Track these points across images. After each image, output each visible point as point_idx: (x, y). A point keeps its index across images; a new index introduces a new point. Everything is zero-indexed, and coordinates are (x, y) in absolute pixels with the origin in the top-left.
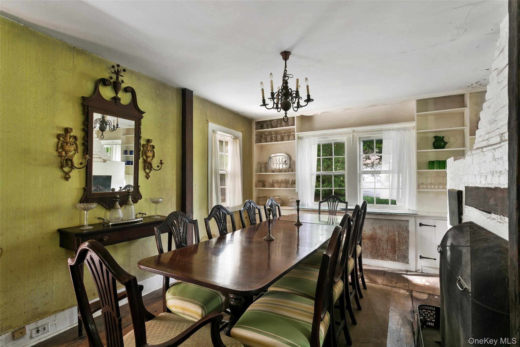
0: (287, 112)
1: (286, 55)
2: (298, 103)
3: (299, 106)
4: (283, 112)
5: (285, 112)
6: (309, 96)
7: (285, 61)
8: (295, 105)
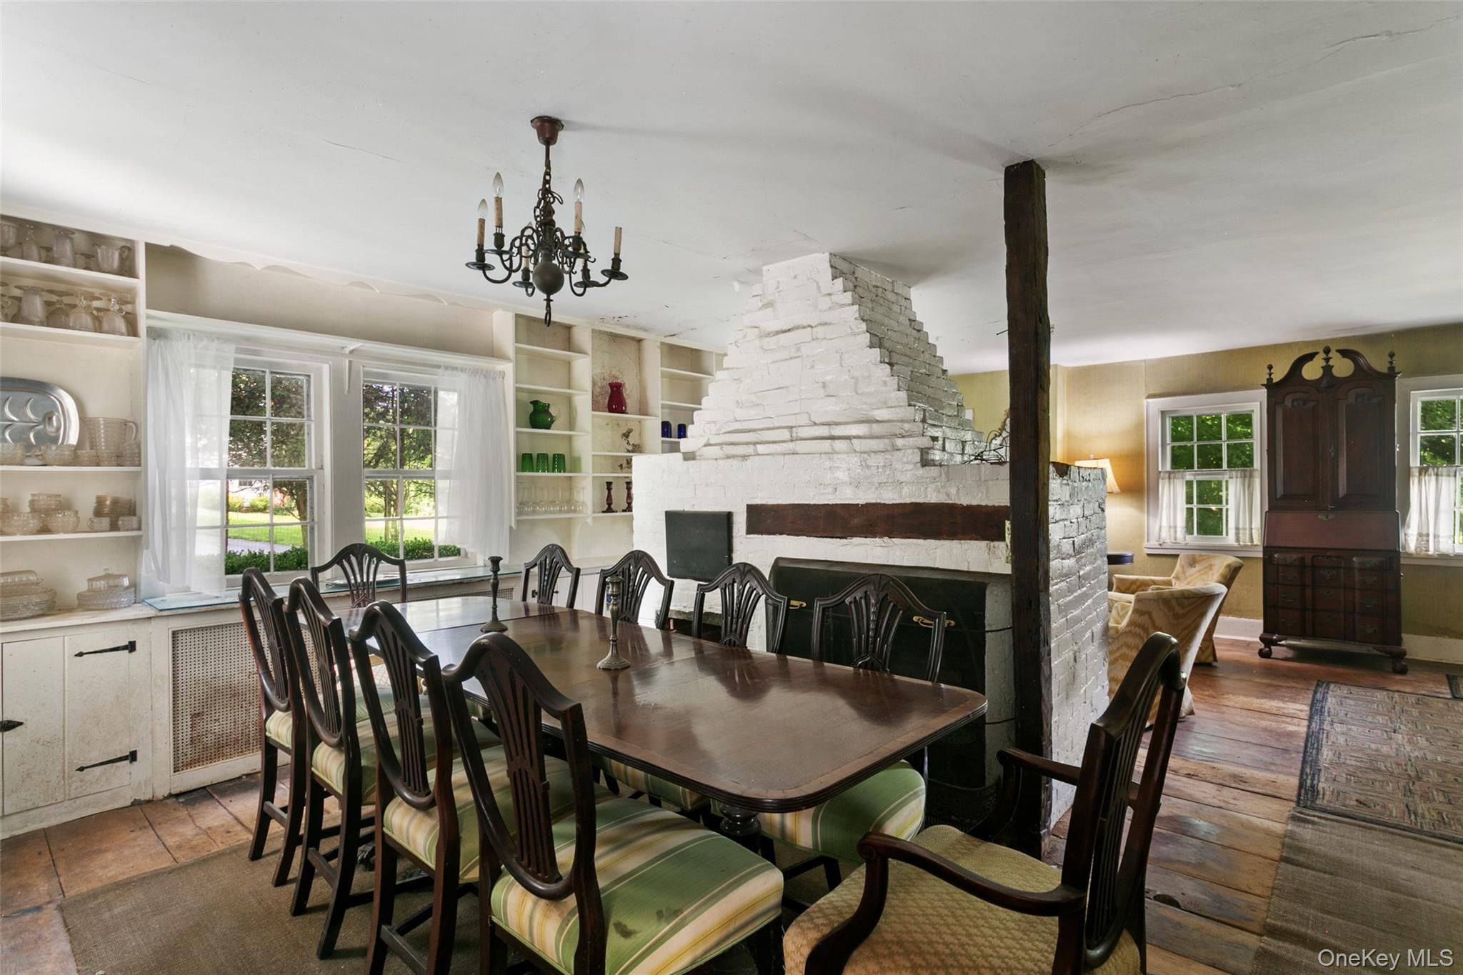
0: (552, 297)
1: (548, 129)
2: (586, 271)
3: (587, 283)
4: (540, 296)
5: (545, 296)
6: (617, 261)
7: (544, 147)
8: (578, 277)
